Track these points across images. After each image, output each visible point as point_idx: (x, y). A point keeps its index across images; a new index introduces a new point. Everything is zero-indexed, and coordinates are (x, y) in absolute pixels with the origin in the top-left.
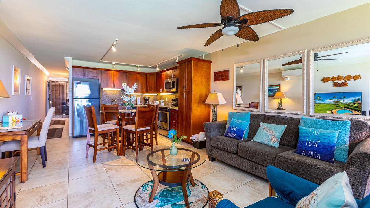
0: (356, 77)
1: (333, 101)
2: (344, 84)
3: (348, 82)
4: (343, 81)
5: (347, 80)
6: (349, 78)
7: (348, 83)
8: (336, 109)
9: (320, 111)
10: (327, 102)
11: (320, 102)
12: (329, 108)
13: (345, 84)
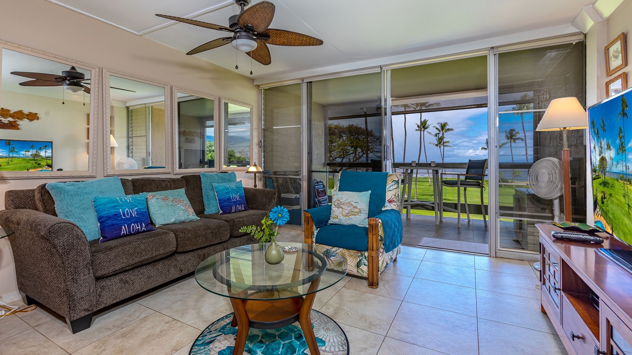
0: (32, 117)
1: (30, 153)
2: (13, 126)
3: (19, 122)
4: (11, 119)
5: (18, 118)
6: (20, 115)
7: (19, 125)
8: (35, 168)
9: (14, 169)
10: (22, 156)
11: (14, 155)
12: (24, 165)
13: (13, 124)
